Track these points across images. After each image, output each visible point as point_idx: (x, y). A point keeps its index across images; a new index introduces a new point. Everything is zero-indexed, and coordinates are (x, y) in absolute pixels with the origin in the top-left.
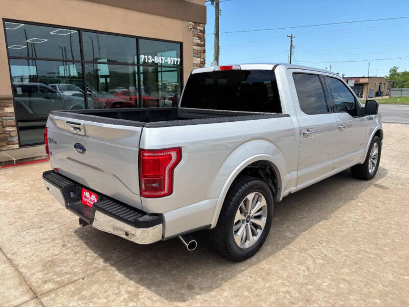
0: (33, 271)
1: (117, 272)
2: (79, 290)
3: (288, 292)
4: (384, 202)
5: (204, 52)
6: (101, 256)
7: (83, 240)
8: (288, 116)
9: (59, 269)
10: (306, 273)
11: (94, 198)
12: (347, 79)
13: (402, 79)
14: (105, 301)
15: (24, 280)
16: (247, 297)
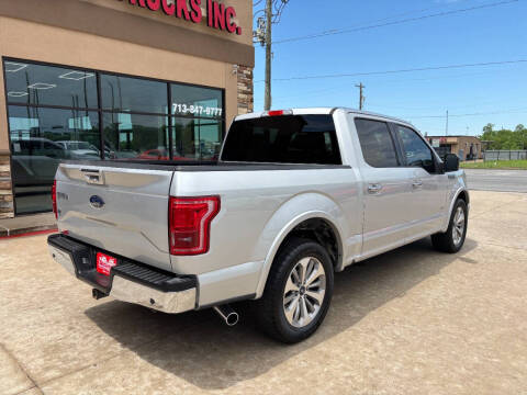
0: (32, 356)
1: (138, 358)
2: (90, 378)
3: (351, 377)
4: (471, 278)
5: (252, 101)
6: (118, 340)
7: (96, 322)
8: (349, 167)
9: (64, 354)
10: (374, 356)
11: (112, 263)
12: (431, 139)
13: (500, 139)
14: (123, 389)
15: (20, 367)
16: (299, 383)
